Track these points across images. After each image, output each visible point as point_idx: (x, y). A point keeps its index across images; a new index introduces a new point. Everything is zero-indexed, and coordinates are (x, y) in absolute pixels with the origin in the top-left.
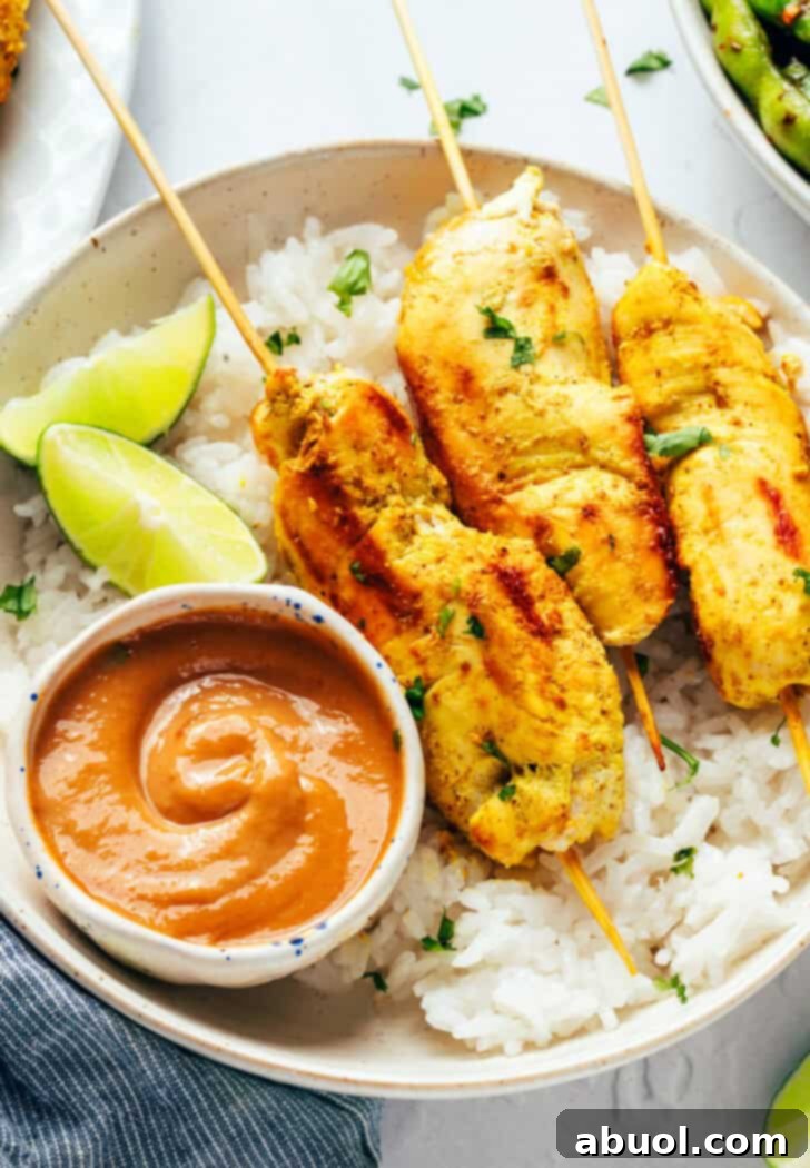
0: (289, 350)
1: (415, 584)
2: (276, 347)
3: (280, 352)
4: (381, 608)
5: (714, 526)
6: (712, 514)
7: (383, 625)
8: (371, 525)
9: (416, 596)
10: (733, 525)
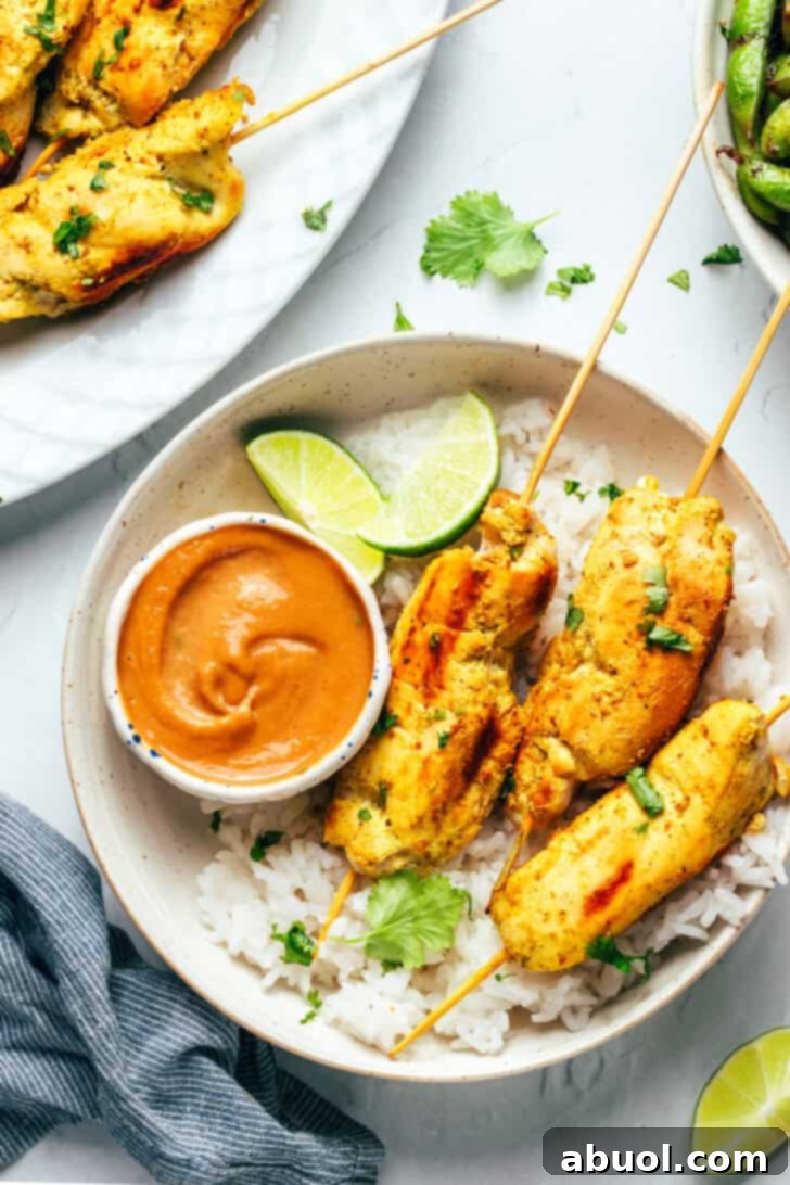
0: (574, 498)
1: (448, 684)
2: (569, 489)
3: (569, 493)
4: (423, 666)
5: (584, 849)
6: (591, 843)
7: (414, 675)
8: (467, 630)
9: (441, 687)
10: (589, 861)
